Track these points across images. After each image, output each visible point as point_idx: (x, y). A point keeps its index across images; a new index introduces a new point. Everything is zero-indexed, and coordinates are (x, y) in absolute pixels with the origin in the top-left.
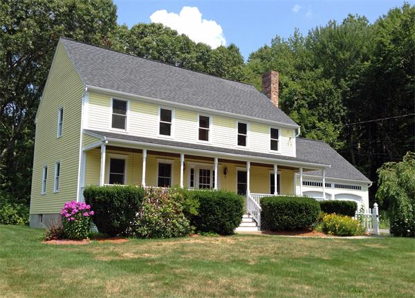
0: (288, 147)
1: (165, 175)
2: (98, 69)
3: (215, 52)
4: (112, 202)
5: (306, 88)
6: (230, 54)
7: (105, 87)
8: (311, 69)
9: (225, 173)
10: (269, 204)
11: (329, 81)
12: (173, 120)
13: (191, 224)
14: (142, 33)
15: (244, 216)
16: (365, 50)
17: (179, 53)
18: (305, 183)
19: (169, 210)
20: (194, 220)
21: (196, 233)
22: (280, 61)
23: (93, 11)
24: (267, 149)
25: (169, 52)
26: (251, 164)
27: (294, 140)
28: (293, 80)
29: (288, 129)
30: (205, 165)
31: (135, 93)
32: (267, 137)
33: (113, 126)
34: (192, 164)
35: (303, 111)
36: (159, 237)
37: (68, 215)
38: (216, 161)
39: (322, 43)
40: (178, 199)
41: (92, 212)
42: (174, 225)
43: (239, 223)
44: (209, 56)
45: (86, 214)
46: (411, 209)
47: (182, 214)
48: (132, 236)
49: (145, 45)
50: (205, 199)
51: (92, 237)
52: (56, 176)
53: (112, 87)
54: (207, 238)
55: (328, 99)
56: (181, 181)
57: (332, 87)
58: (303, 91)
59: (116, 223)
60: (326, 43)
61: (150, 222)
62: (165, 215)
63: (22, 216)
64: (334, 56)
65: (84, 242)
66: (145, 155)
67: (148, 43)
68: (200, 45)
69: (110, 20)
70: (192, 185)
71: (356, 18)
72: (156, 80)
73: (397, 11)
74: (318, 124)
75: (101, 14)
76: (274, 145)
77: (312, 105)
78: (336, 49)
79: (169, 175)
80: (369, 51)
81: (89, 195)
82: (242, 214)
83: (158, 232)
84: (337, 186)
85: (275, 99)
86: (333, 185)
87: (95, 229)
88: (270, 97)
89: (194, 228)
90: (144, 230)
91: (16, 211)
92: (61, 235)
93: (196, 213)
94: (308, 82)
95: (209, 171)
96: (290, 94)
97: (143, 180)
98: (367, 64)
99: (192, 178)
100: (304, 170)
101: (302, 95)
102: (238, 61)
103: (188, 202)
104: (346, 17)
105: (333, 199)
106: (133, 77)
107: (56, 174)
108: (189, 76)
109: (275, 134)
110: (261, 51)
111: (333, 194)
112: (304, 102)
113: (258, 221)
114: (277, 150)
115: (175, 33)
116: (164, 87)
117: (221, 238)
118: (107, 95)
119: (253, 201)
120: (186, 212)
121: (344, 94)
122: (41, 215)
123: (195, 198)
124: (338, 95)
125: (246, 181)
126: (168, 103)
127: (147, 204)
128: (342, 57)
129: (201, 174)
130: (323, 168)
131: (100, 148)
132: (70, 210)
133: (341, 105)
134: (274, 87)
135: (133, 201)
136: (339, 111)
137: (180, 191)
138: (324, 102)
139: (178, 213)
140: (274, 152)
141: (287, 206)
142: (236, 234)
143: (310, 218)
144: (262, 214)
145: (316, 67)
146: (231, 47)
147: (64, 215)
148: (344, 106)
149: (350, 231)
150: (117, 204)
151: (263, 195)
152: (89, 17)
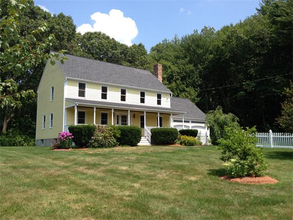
0: (166, 103)
1: (104, 119)
2: (71, 68)
3: (131, 48)
4: (81, 132)
5: (180, 69)
6: (139, 49)
7: (75, 77)
8: (183, 58)
9: (134, 117)
10: (154, 132)
11: (191, 66)
12: (108, 92)
13: (117, 141)
14: (90, 38)
15: (142, 138)
16: (211, 48)
17: (110, 50)
18: (175, 121)
19: (107, 135)
20: (118, 139)
21: (119, 145)
22: (167, 53)
23: (64, 30)
24: (155, 104)
25: (105, 49)
26: (146, 112)
27: (169, 100)
28: (173, 64)
29: (166, 94)
30: (124, 114)
31: (89, 79)
32: (156, 99)
33: (79, 96)
34: (118, 113)
35: (178, 82)
36: (103, 147)
37: (62, 138)
38: (129, 112)
39: (188, 44)
40: (111, 130)
41: (73, 137)
42: (109, 142)
43: (140, 141)
44: (127, 51)
45: (70, 137)
46: (219, 133)
47: (113, 137)
48: (90, 147)
49: (91, 45)
50: (123, 130)
51: (73, 148)
52: (50, 120)
53: (78, 77)
54: (124, 148)
55: (192, 75)
56: (112, 121)
57: (193, 68)
58: (179, 71)
59: (84, 141)
60: (190, 44)
61: (98, 141)
62: (105, 137)
63: (26, 142)
64: (194, 51)
65: (70, 149)
66: (95, 110)
67: (93, 43)
68: (122, 45)
69: (73, 33)
70: (118, 123)
71: (208, 29)
72: (99, 71)
73: (228, 27)
74: (186, 89)
75: (68, 30)
76: (159, 102)
77: (183, 79)
78: (195, 48)
79: (106, 118)
80: (213, 48)
81: (71, 129)
82: (141, 136)
83: (102, 145)
84: (192, 122)
85: (160, 78)
86: (190, 122)
87: (73, 144)
88: (157, 77)
89: (118, 143)
90: (96, 144)
91: (22, 139)
92: (59, 147)
93: (119, 136)
94: (181, 66)
95: (126, 116)
96: (172, 72)
97: (94, 121)
98: (211, 56)
99: (118, 120)
100: (173, 115)
101: (178, 73)
102: (144, 53)
103: (116, 131)
104: (203, 28)
105: (190, 128)
106: (88, 70)
107: (50, 119)
108: (116, 67)
109: (159, 96)
110: (157, 46)
111: (191, 126)
112: (179, 77)
113: (150, 140)
114: (160, 104)
115: (108, 38)
116: (103, 75)
117: (130, 148)
118: (76, 81)
119: (147, 130)
120: (115, 136)
121: (200, 72)
122: (43, 140)
123: (119, 129)
124: (197, 73)
125: (144, 121)
126: (105, 84)
127: (97, 133)
128: (199, 52)
129: (122, 118)
130: (183, 113)
131: (74, 107)
132: (63, 136)
133: (198, 78)
134: (160, 71)
135: (90, 131)
136: (198, 82)
137: (112, 126)
138: (189, 77)
139: (111, 136)
140: (159, 106)
141: (162, 132)
142: (139, 146)
143: (174, 138)
144: (151, 137)
145: (186, 57)
146: (140, 45)
147: (60, 138)
148: (200, 78)
149: (193, 143)
150: (83, 132)
151: (152, 128)
152: (61, 33)
